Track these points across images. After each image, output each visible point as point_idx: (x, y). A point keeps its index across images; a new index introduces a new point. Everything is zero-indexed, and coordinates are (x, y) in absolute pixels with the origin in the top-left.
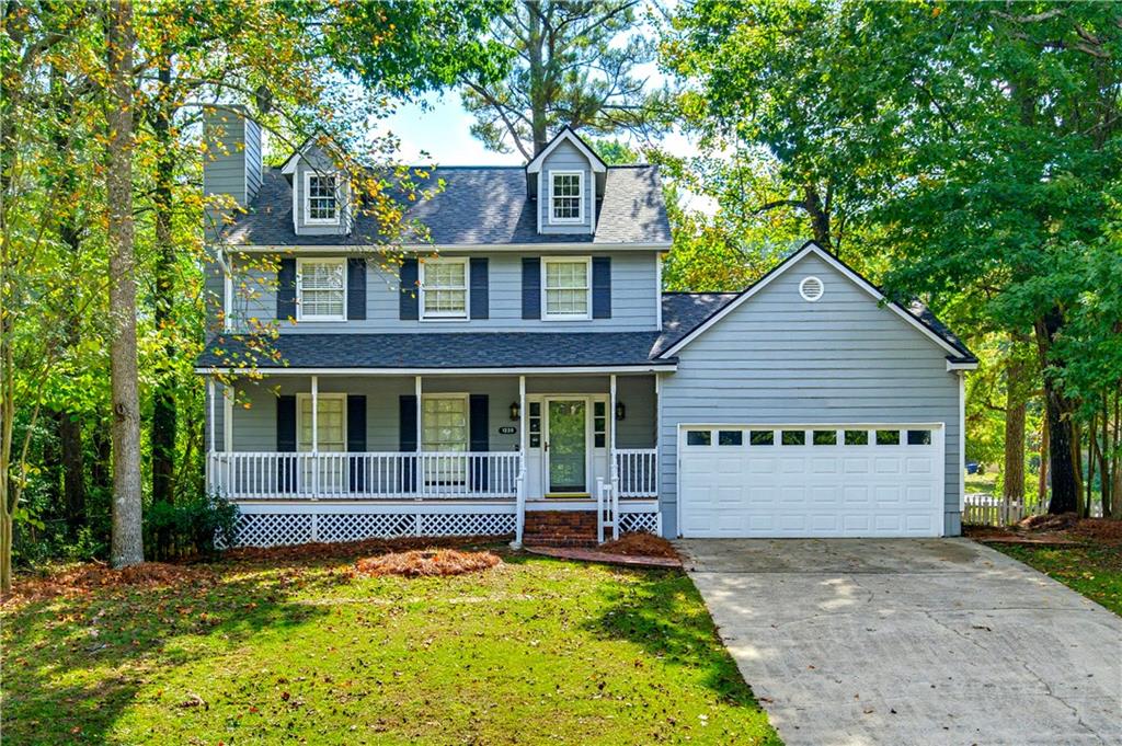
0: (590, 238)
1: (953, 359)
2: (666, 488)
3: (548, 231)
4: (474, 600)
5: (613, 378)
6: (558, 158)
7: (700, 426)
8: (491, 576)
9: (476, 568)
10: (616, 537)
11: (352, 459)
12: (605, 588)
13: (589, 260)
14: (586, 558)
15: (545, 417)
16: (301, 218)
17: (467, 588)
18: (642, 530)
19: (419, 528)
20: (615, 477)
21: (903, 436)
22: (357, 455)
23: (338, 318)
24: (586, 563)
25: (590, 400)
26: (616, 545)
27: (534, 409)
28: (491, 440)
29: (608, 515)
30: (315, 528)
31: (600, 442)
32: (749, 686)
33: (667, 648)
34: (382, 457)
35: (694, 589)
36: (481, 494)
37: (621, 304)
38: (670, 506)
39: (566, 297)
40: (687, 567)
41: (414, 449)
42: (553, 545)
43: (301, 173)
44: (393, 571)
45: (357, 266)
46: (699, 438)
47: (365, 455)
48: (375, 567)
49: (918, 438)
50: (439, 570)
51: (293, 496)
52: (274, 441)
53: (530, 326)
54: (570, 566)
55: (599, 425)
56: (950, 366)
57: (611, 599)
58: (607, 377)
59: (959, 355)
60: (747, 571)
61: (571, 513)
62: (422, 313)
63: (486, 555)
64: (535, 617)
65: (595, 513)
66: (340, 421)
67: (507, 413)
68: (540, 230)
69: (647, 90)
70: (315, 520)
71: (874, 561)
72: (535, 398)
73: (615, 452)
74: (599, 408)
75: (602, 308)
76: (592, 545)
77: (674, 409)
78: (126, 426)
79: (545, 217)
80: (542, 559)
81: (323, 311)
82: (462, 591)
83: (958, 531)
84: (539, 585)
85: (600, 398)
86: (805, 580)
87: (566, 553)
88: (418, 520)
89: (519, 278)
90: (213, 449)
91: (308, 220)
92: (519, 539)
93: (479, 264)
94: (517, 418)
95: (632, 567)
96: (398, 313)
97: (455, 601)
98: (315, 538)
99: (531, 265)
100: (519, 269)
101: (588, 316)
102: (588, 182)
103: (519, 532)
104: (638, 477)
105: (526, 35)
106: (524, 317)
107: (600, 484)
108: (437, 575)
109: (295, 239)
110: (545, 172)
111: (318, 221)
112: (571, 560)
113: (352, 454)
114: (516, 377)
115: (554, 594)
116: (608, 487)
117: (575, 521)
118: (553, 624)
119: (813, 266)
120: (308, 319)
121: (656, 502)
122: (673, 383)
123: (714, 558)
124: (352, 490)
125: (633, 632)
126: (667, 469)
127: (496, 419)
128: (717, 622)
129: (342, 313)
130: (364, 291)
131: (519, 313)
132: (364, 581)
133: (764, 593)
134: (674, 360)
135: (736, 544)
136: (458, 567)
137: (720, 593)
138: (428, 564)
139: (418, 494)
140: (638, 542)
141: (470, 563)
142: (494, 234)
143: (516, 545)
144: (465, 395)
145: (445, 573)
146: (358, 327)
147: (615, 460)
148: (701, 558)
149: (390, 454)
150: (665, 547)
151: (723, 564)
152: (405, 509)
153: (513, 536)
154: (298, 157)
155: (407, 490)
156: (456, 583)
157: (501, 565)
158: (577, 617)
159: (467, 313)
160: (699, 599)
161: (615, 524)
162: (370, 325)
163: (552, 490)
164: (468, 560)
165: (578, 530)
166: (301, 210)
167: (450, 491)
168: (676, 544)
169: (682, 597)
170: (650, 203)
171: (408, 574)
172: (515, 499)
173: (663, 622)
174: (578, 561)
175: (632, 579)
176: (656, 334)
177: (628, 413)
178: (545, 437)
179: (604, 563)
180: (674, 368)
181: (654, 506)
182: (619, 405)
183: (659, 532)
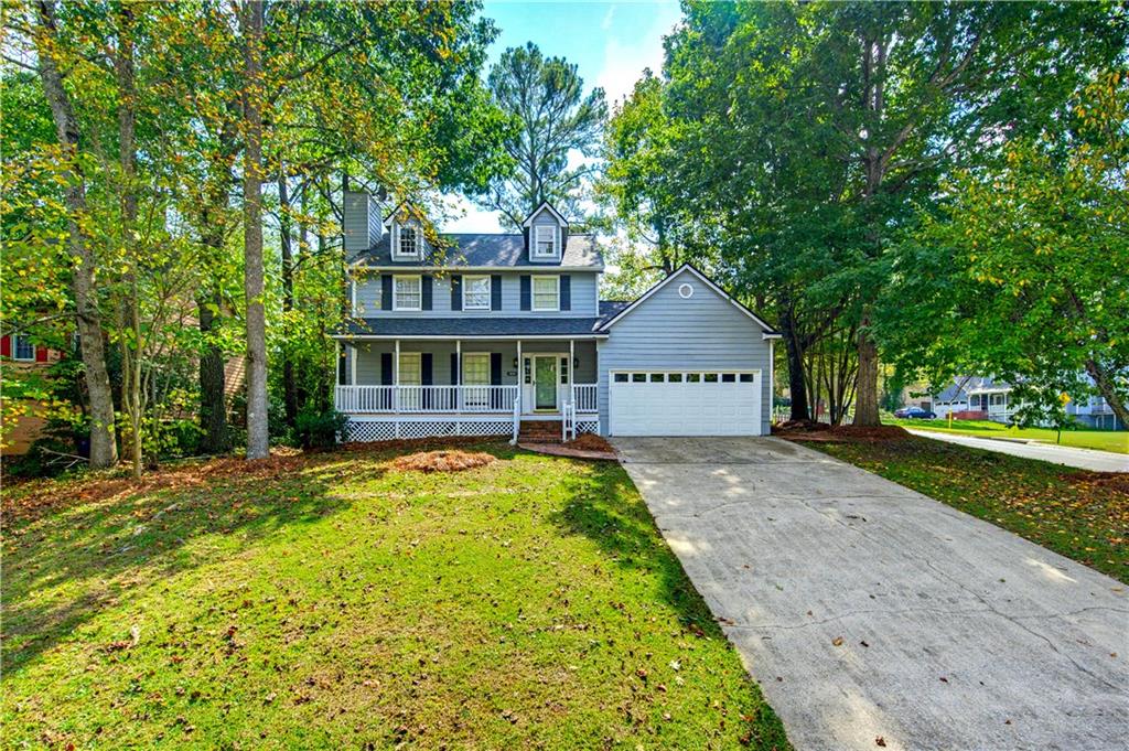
0: (559, 264)
1: (767, 332)
2: (603, 407)
3: (535, 261)
4: (468, 494)
5: (572, 343)
6: (540, 219)
7: (622, 371)
8: (486, 473)
9: (475, 466)
10: (574, 437)
11: (424, 390)
12: (568, 480)
13: (558, 277)
14: (555, 453)
15: (533, 367)
16: (395, 252)
17: (464, 483)
18: (589, 432)
19: (459, 431)
20: (573, 400)
21: (738, 377)
22: (427, 387)
23: (417, 309)
24: (555, 457)
25: (559, 357)
26: (575, 442)
27: (527, 361)
28: (503, 379)
29: (569, 423)
30: (397, 430)
31: (564, 380)
32: (702, 597)
33: (618, 544)
34: (441, 388)
35: (630, 480)
36: (495, 410)
37: (576, 302)
38: (605, 419)
39: (546, 298)
40: (620, 459)
41: (456, 384)
42: (536, 442)
43: (395, 226)
44: (417, 468)
45: (427, 280)
46: (622, 378)
47: (431, 387)
48: (406, 464)
49: (746, 378)
50: (448, 468)
51: (389, 411)
52: (380, 380)
53: (525, 314)
54: (544, 459)
55: (564, 371)
56: (765, 336)
57: (572, 490)
58: (568, 342)
59: (771, 330)
60: (658, 464)
61: (547, 422)
62: (464, 307)
63: (484, 455)
64: (512, 511)
65: (561, 422)
66: (417, 368)
67: (512, 363)
68: (530, 260)
69: (587, 215)
70: (397, 425)
71: (735, 454)
72: (527, 355)
73: (573, 385)
74: (564, 361)
75: (565, 304)
76: (559, 442)
77: (606, 361)
78: (255, 366)
79: (534, 252)
80: (526, 454)
81: (407, 305)
82: (461, 485)
83: (769, 432)
84: (519, 480)
85: (565, 355)
86: (701, 470)
87: (543, 448)
88: (458, 425)
89: (519, 287)
90: (338, 383)
91: (399, 253)
92: (515, 439)
93: (496, 279)
94: (516, 367)
95: (585, 459)
96: (450, 307)
97: (451, 495)
98: (397, 436)
99: (525, 280)
100: (519, 282)
101: (558, 309)
102: (557, 232)
103: (516, 433)
104: (588, 400)
105: (530, 189)
106: (522, 309)
107: (564, 405)
108: (447, 471)
109: (391, 263)
110: (534, 227)
111: (406, 254)
112: (546, 454)
113: (424, 387)
114: (515, 342)
115: (530, 488)
116: (569, 406)
117: (550, 427)
118: (525, 518)
119: (688, 278)
120: (399, 310)
121: (597, 416)
122: (606, 345)
123: (634, 451)
124: (424, 407)
125: (590, 526)
126: (603, 396)
127: (505, 368)
128: (652, 510)
129: (418, 306)
130: (431, 294)
131: (519, 307)
132: (394, 475)
133: (678, 483)
134: (607, 332)
135: (645, 441)
136: (463, 465)
137: (648, 483)
138: (441, 462)
139: (458, 410)
140: (586, 440)
141: (471, 461)
142: (506, 262)
143: (513, 442)
144: (489, 354)
145: (453, 469)
146: (427, 315)
147: (573, 390)
148: (627, 451)
149: (445, 387)
150: (602, 444)
151: (640, 456)
152: (451, 419)
153: (511, 437)
154: (393, 217)
155: (451, 408)
156: (458, 478)
157: (496, 462)
158: (546, 511)
159: (489, 307)
160: (634, 488)
161: (573, 429)
162: (435, 313)
163: (538, 408)
164: (470, 458)
165: (551, 432)
166: (395, 247)
167: (478, 409)
168: (610, 440)
169: (622, 488)
170: (592, 250)
171: (426, 470)
172: (512, 413)
173: (613, 514)
174: (550, 455)
175: (586, 470)
176: (596, 319)
177: (580, 364)
178: (534, 378)
179: (567, 457)
180: (607, 336)
181: (596, 417)
182: (575, 360)
183: (599, 433)
